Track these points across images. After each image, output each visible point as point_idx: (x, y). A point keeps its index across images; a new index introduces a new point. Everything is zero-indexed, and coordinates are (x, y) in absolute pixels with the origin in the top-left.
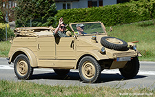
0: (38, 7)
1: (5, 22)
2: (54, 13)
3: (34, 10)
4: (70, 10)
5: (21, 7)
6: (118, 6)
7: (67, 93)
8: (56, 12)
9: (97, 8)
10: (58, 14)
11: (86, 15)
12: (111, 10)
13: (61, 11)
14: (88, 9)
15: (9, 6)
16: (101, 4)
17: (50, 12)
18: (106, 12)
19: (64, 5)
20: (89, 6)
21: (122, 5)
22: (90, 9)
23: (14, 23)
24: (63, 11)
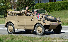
0: (27, 2)
1: (12, 9)
2: (34, 5)
3: (25, 4)
4: (41, 3)
5: (19, 2)
6: (63, 2)
7: (40, 41)
8: (35, 4)
9: (53, 2)
10: (36, 5)
11: (48, 6)
12: (60, 4)
13: (37, 4)
14: (49, 3)
15: (13, 2)
16: (55, 1)
17: (32, 4)
18: (57, 4)
19: (38, 1)
20: (50, 2)
21: (65, 1)
22: (50, 3)
23: (16, 9)
24: (38, 4)
